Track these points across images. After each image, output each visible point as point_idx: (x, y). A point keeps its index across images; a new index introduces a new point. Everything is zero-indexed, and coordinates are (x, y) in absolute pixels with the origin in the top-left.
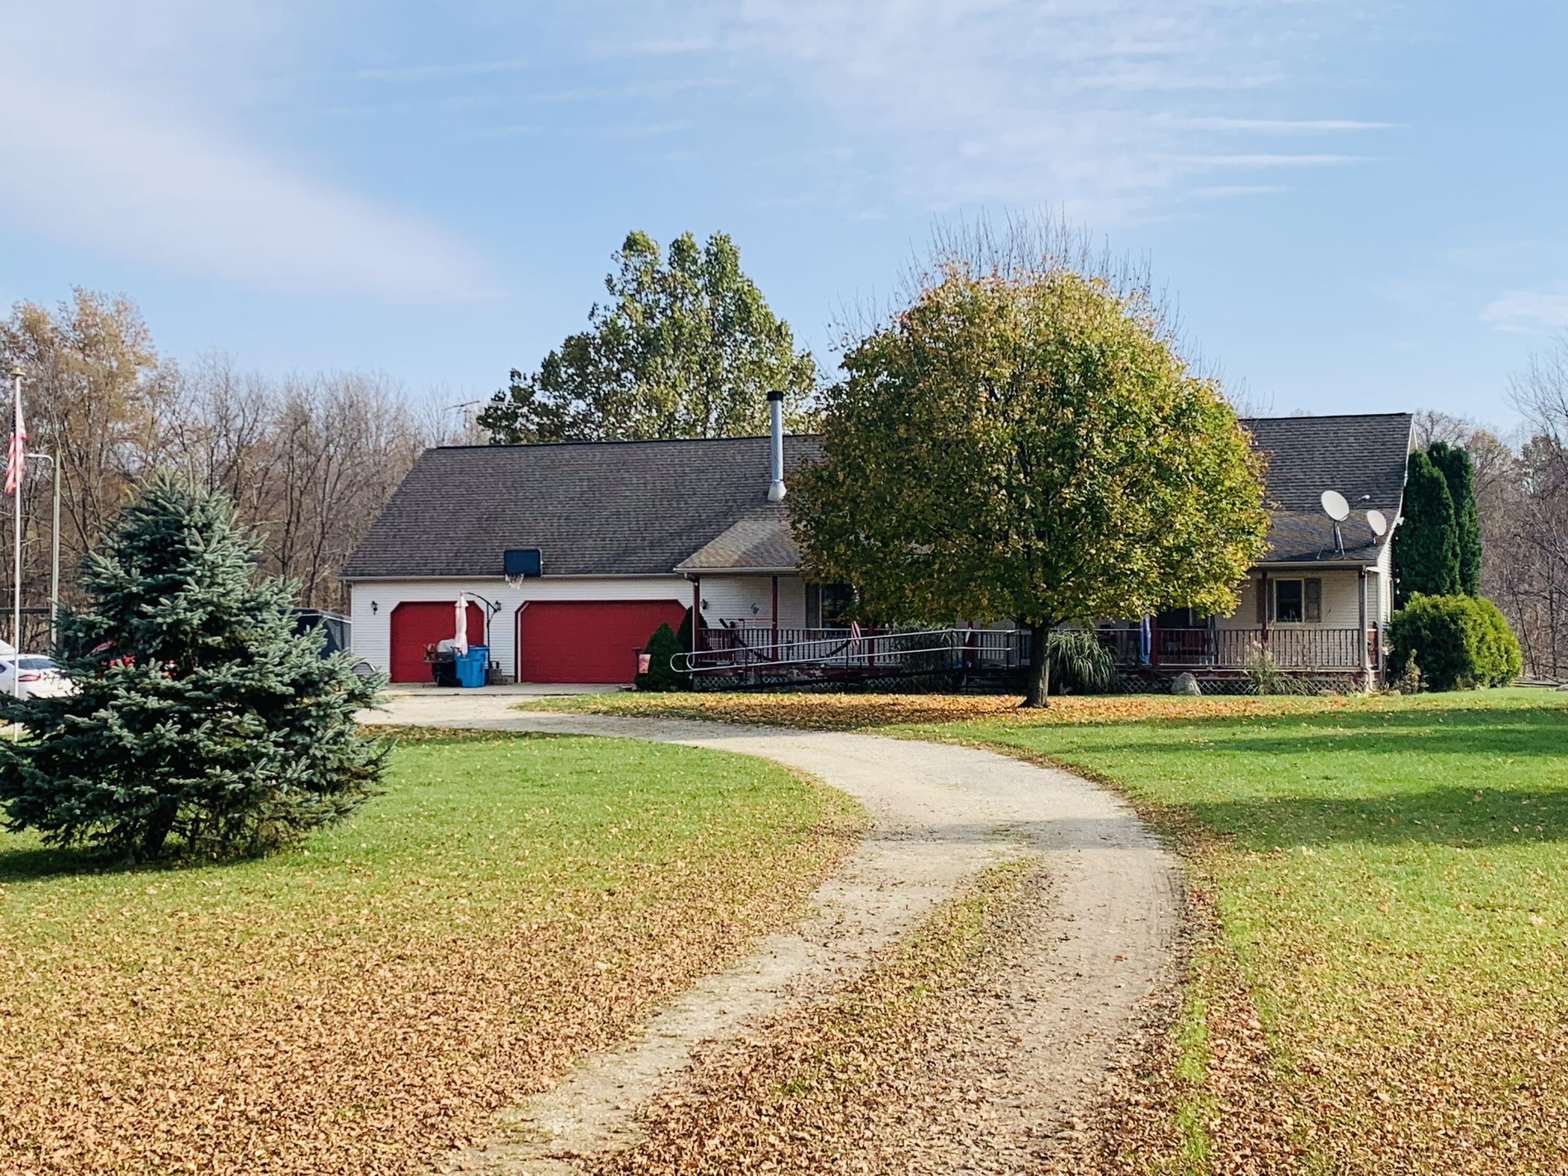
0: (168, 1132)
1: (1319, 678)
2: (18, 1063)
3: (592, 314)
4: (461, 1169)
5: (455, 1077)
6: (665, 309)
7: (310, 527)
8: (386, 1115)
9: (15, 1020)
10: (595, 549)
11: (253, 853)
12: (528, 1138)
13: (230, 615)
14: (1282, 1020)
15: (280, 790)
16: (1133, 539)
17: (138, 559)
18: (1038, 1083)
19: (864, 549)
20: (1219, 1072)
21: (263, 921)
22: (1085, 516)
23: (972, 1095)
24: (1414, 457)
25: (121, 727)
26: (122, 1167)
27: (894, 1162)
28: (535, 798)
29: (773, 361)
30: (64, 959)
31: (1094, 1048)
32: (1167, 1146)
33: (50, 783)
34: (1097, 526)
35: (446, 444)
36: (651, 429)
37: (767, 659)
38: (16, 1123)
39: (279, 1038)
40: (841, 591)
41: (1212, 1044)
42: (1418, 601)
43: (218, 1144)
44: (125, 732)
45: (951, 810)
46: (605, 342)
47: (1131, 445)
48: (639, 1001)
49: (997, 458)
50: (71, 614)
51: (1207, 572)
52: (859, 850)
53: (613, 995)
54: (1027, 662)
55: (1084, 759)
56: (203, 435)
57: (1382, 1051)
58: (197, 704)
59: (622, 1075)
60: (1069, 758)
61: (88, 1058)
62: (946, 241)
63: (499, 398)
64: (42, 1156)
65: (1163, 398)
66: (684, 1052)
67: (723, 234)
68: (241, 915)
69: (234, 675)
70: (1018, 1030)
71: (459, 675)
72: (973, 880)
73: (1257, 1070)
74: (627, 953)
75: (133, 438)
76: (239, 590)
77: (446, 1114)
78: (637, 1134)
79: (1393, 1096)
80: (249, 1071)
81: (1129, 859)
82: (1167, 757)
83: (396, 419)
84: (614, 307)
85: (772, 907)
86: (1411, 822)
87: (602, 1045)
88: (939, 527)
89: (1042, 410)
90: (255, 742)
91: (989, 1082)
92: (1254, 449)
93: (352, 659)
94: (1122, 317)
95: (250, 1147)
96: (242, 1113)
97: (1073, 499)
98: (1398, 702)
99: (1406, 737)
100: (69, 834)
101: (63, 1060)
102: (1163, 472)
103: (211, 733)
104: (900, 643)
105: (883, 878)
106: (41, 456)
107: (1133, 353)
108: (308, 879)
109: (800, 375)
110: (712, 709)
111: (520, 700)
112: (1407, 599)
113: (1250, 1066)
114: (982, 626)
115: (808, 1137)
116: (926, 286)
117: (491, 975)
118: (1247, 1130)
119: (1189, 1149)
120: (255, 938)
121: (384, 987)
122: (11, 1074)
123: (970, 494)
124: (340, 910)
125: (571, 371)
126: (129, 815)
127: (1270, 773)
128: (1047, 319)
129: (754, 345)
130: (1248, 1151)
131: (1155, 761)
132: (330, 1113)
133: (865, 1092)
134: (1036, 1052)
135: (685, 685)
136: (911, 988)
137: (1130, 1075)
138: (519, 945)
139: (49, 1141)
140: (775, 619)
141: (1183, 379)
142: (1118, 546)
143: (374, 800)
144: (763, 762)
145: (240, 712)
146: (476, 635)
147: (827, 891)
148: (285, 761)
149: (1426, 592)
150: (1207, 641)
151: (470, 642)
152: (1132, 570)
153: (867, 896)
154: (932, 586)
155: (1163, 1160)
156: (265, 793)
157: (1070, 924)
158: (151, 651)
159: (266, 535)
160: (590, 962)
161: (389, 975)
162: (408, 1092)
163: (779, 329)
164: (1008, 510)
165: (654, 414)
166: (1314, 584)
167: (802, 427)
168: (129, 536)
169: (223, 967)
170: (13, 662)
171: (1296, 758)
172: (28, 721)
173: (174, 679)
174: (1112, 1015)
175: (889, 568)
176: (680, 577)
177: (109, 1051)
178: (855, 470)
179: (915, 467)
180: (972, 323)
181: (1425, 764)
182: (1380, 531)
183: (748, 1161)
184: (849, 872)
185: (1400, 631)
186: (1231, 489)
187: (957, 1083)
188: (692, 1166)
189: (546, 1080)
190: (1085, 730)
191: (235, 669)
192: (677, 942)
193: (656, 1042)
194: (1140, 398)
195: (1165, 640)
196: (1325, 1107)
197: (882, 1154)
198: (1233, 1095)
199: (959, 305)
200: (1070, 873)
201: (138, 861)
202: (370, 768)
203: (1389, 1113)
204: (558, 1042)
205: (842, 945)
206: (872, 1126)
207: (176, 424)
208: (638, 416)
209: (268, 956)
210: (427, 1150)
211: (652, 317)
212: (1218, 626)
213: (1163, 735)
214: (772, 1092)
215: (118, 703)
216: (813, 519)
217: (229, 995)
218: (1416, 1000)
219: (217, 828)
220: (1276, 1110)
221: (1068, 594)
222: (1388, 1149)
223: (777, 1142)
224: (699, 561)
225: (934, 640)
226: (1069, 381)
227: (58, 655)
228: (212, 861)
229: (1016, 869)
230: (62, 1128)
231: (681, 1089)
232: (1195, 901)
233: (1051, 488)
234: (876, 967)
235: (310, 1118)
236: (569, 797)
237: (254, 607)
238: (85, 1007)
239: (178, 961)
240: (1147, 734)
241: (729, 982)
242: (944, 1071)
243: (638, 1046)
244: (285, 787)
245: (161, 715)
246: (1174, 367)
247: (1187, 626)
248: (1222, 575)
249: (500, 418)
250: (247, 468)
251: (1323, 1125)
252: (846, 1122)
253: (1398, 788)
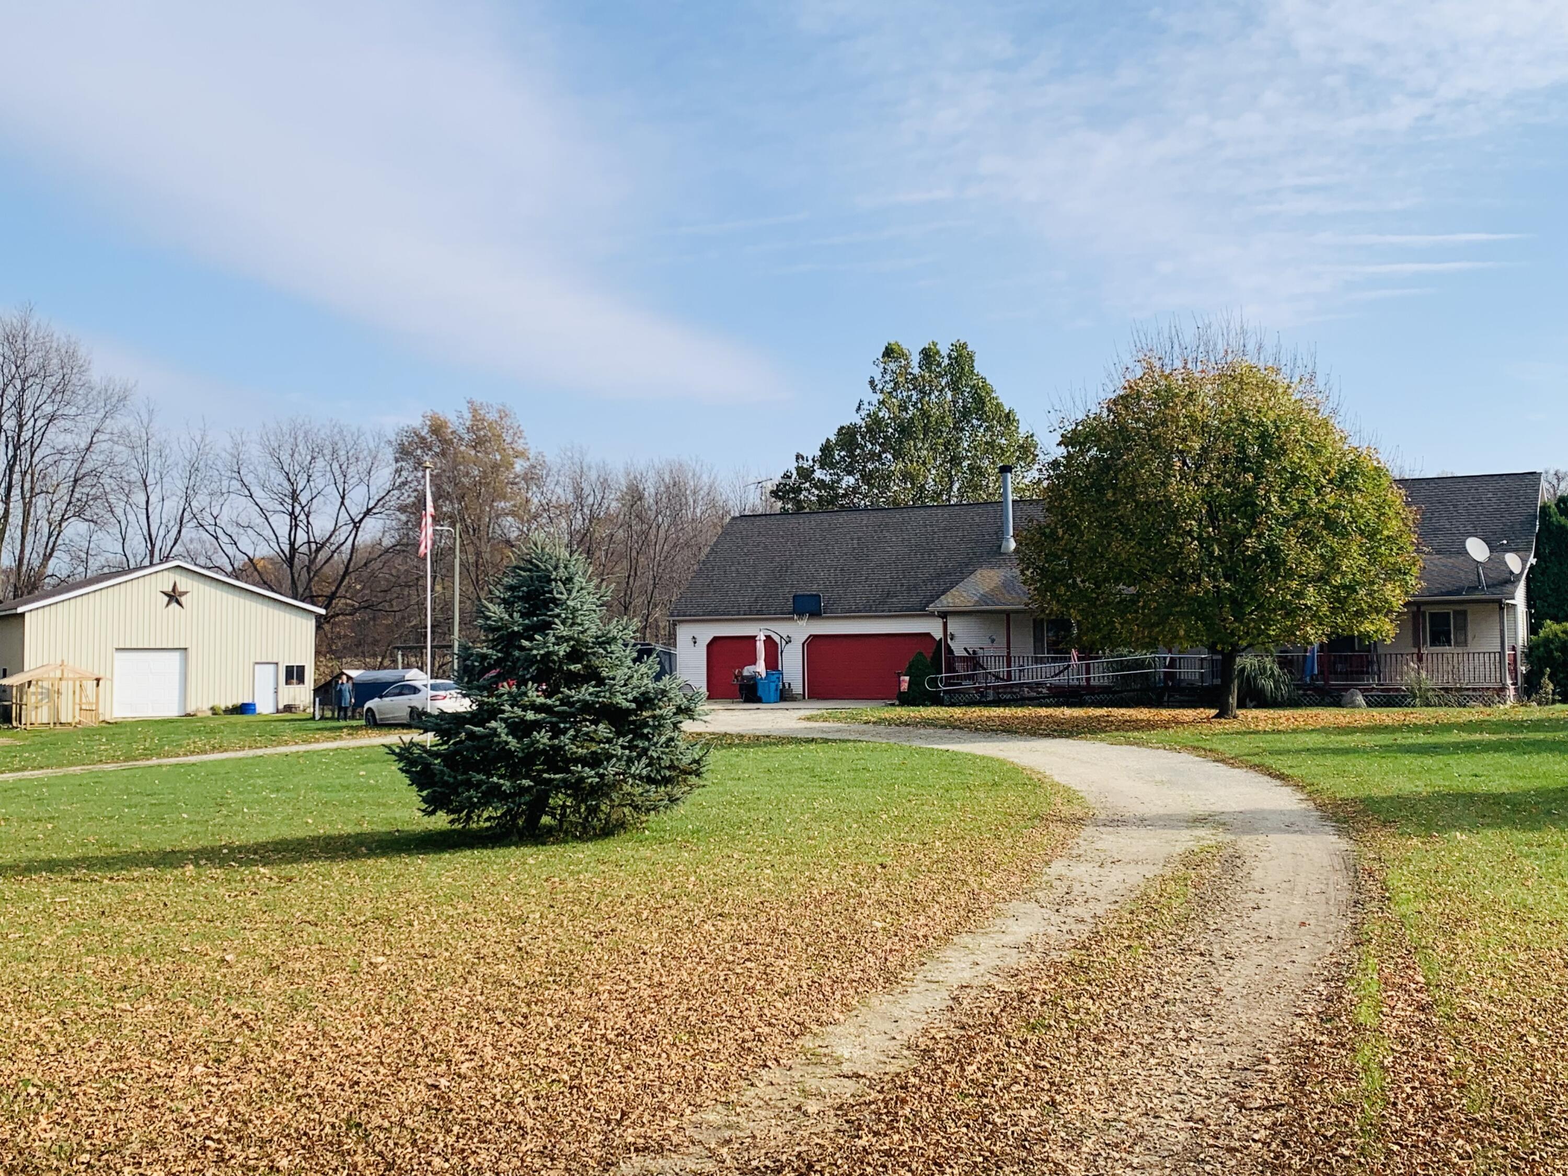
0: (547, 1050)
1: (1466, 693)
2: (433, 995)
3: (859, 409)
4: (772, 1084)
5: (766, 1011)
6: (916, 403)
7: (645, 579)
8: (713, 1040)
9: (431, 961)
10: (864, 593)
11: (607, 832)
12: (824, 1060)
13: (587, 648)
14: (1443, 975)
15: (626, 783)
16: (1306, 580)
17: (518, 606)
18: (1238, 1026)
19: (1080, 591)
20: (1390, 1019)
21: (616, 885)
22: (1265, 561)
23: (1183, 1034)
24: (1544, 508)
25: (507, 735)
26: (513, 1077)
27: (1120, 1087)
28: (822, 791)
29: (1003, 441)
30: (467, 914)
31: (1283, 998)
32: (1349, 1079)
33: (455, 778)
34: (1275, 569)
35: (747, 513)
36: (907, 498)
37: (1003, 679)
38: (433, 1041)
39: (630, 978)
40: (1061, 624)
41: (1384, 995)
42: (1550, 627)
43: (585, 1060)
44: (510, 738)
45: (1159, 802)
46: (869, 429)
47: (1303, 503)
48: (908, 953)
49: (1189, 516)
50: (469, 648)
51: (1370, 606)
52: (1083, 834)
53: (888, 948)
54: (1218, 681)
55: (1269, 761)
56: (565, 510)
57: (1530, 1003)
58: (563, 716)
59: (897, 1013)
60: (1256, 760)
61: (485, 991)
62: (1144, 341)
63: (787, 476)
64: (453, 1067)
65: (1329, 463)
66: (946, 995)
67: (962, 342)
68: (598, 881)
69: (590, 694)
70: (1219, 981)
71: (760, 693)
72: (1178, 859)
73: (1423, 1017)
74: (897, 914)
75: (513, 513)
76: (594, 628)
77: (759, 1040)
78: (909, 1060)
79: (1540, 1040)
80: (607, 1003)
81: (1310, 843)
82: (1339, 759)
83: (708, 494)
84: (876, 403)
85: (1013, 879)
86: (1549, 812)
87: (880, 988)
88: (1143, 572)
89: (1227, 475)
90: (607, 746)
91: (1197, 1024)
92: (1408, 504)
93: (679, 681)
94: (1293, 398)
95: (609, 1063)
96: (603, 1036)
97: (1254, 547)
98: (1535, 712)
99: (1543, 741)
100: (469, 818)
101: (467, 992)
102: (1331, 524)
103: (573, 739)
104: (1111, 666)
105: (1103, 857)
106: (446, 528)
107: (1303, 427)
108: (648, 853)
109: (1025, 452)
110: (959, 719)
111: (808, 713)
112: (1541, 626)
113: (1417, 1014)
114: (1180, 652)
115: (1048, 1065)
116: (1128, 378)
117: (791, 930)
118: (1416, 1066)
119: (1367, 1081)
120: (610, 898)
121: (709, 938)
122: (429, 1003)
123: (1167, 545)
124: (673, 877)
125: (843, 453)
126: (513, 802)
127: (1427, 771)
128: (1229, 401)
129: (987, 429)
130: (1417, 1084)
131: (1328, 763)
132: (670, 1037)
133: (1094, 1030)
134: (1235, 1000)
135: (936, 700)
136: (1129, 947)
137: (1315, 1020)
138: (812, 907)
139: (458, 1055)
140: (1009, 648)
141: (1346, 447)
142: (1294, 585)
143: (697, 791)
144: (1002, 763)
145: (595, 722)
146: (772, 662)
147: (1057, 867)
148: (630, 761)
149: (1557, 620)
150: (1370, 663)
151: (767, 667)
152: (1306, 605)
153: (1091, 871)
154: (1137, 619)
155: (1345, 1090)
156: (614, 785)
157: (1261, 896)
158: (528, 676)
159: (613, 586)
160: (868, 921)
161: (712, 929)
162: (729, 1022)
163: (1007, 415)
164: (1200, 558)
165: (909, 486)
166: (1462, 616)
167: (1028, 494)
168: (511, 588)
169: (586, 921)
170: (426, 686)
171: (1452, 760)
172: (439, 731)
173: (546, 697)
174: (1299, 971)
175: (1101, 605)
176: (931, 615)
177: (501, 986)
178: (1072, 527)
179: (1121, 524)
180: (1166, 406)
181: (1560, 763)
182: (1517, 571)
183: (1000, 1084)
184: (1074, 852)
185: (1536, 653)
186: (1388, 537)
187: (1170, 1024)
188: (955, 1086)
189: (836, 1015)
190: (1269, 737)
191: (591, 690)
192: (937, 906)
193: (923, 986)
194: (1309, 464)
195: (1335, 663)
196: (1481, 1048)
197: (1110, 1081)
198: (1403, 1037)
199: (1156, 392)
200: (1260, 855)
201: (521, 839)
202: (694, 766)
203: (1537, 1054)
204: (845, 984)
205: (1072, 911)
206: (1100, 1058)
207: (544, 502)
208: (895, 488)
209: (620, 913)
210: (746, 1068)
211: (906, 409)
212: (1380, 651)
213: (1335, 741)
214: (1018, 1028)
215: (505, 716)
216: (1038, 567)
217: (591, 943)
218: (1558, 960)
219: (579, 812)
220: (1440, 1050)
221: (1252, 625)
222: (1537, 1084)
223: (1023, 1069)
224: (948, 601)
225: (1139, 664)
226: (1249, 451)
227: (459, 681)
228: (575, 838)
229: (1214, 851)
230: (467, 1046)
231: (945, 1025)
232: (1366, 877)
233: (1237, 538)
234: (1100, 928)
235: (655, 1041)
236: (847, 790)
237: (605, 641)
238: (483, 951)
239: (552, 916)
240: (1322, 740)
241: (980, 939)
242: (1159, 1015)
243: (909, 989)
244: (630, 781)
245: (536, 725)
246: (1338, 438)
247: (1354, 651)
248: (1381, 608)
249: (788, 492)
250: (597, 535)
251: (1480, 1063)
252: (1079, 1054)
253: (1537, 783)
